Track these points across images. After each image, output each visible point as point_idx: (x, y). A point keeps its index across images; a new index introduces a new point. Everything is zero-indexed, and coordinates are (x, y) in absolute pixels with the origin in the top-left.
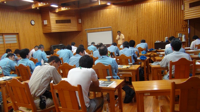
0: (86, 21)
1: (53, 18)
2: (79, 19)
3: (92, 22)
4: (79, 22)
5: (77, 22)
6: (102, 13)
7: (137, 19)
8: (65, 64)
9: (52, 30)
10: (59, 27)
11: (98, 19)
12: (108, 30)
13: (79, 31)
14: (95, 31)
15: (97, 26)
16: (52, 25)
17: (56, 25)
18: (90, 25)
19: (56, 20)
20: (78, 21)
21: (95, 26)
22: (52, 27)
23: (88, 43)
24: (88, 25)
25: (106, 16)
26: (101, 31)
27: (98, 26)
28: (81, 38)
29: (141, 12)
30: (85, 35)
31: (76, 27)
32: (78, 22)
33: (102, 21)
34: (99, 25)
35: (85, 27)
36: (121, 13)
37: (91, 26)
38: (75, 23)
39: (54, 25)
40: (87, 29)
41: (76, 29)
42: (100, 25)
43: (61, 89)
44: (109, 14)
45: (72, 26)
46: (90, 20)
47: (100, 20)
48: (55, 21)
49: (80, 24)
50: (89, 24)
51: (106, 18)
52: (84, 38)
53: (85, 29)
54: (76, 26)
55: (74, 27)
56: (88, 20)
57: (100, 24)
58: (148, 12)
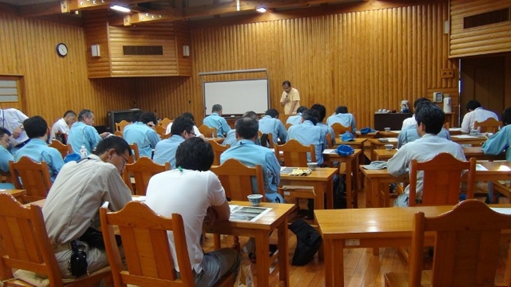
0: (203, 51)
1: (117, 39)
2: (184, 47)
3: (218, 55)
4: (184, 55)
5: (178, 54)
6: (243, 33)
7: (333, 53)
8: (143, 159)
9: (113, 71)
10: (131, 63)
11: (232, 47)
12: (258, 76)
13: (182, 76)
14: (224, 78)
15: (231, 66)
16: (113, 59)
17: (123, 59)
18: (211, 63)
19: (124, 47)
20: (181, 52)
21: (226, 66)
22: (112, 63)
23: (206, 108)
24: (208, 61)
25: (254, 41)
26: (240, 79)
27: (233, 67)
28: (187, 94)
29: (343, 33)
30: (198, 87)
31: (175, 67)
32: (182, 54)
33: (243, 54)
34: (236, 64)
35: (199, 68)
36: (292, 34)
37: (215, 65)
38: (174, 55)
39: (118, 59)
40: (205, 73)
41: (175, 71)
42: (239, 65)
43: (130, 224)
44: (262, 36)
45: (165, 63)
46: (214, 50)
47: (239, 50)
48: (122, 48)
49: (185, 60)
50: (209, 60)
51: (255, 47)
52: (195, 96)
53: (200, 71)
54: (175, 63)
55: (171, 67)
56: (208, 48)
57: (238, 62)
58: (360, 36)
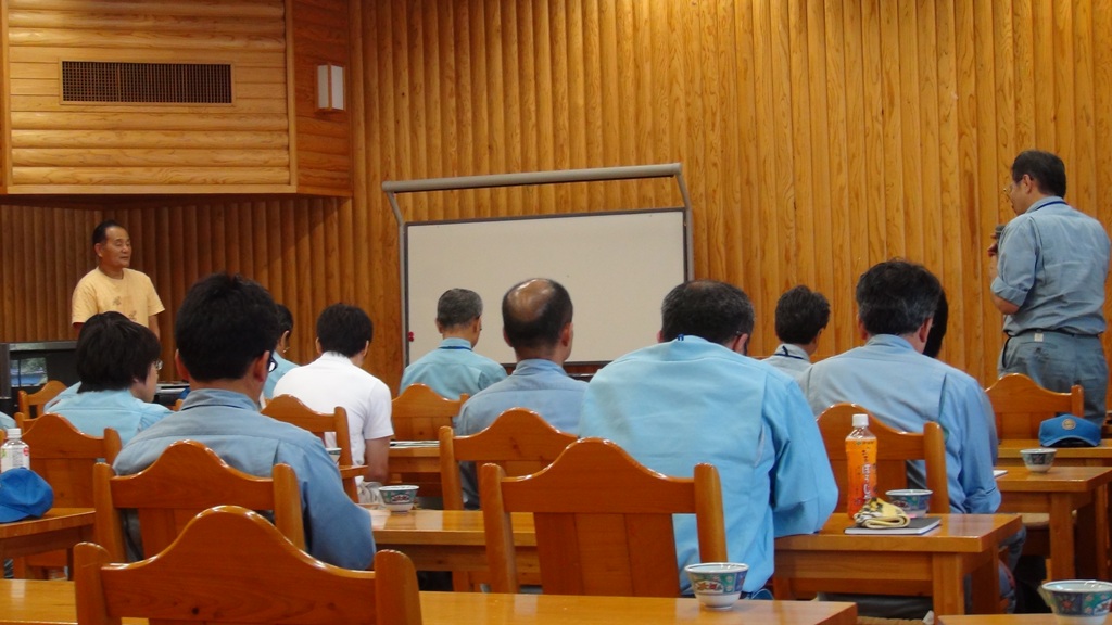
0: (405, 87)
1: (40, 36)
2: (322, 70)
3: (468, 105)
4: (323, 103)
5: (298, 100)
6: (578, 16)
9: (16, 170)
10: (94, 138)
11: (530, 70)
12: (642, 199)
13: (312, 199)
14: (494, 205)
15: (524, 153)
16: (16, 117)
17: (61, 119)
18: (437, 142)
19: (65, 64)
20: (307, 93)
21: (501, 156)
22: (16, 134)
23: (410, 337)
24: (422, 132)
25: (628, 45)
26: (564, 211)
27: (533, 156)
28: (328, 276)
30: (378, 246)
31: (283, 157)
32: (314, 101)
33: (581, 101)
34: (549, 145)
35: (385, 162)
36: (793, 19)
37: (453, 150)
38: (279, 106)
39: (39, 118)
40: (408, 183)
41: (285, 175)
42: (557, 148)
44: (661, 26)
45: (238, 138)
46: (450, 85)
47: (563, 86)
48: (57, 73)
49: (326, 126)
50: (429, 129)
51: (630, 73)
52: (365, 283)
53: (386, 177)
54: (284, 140)
55: (263, 157)
56: (427, 79)
57: (555, 136)
